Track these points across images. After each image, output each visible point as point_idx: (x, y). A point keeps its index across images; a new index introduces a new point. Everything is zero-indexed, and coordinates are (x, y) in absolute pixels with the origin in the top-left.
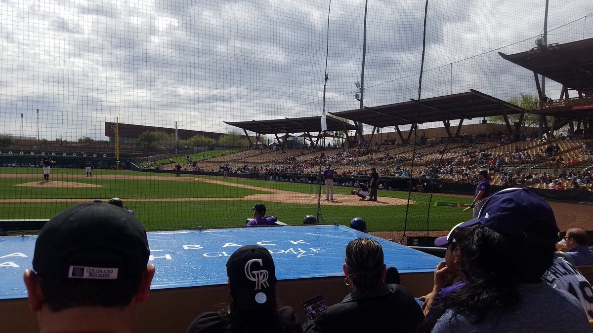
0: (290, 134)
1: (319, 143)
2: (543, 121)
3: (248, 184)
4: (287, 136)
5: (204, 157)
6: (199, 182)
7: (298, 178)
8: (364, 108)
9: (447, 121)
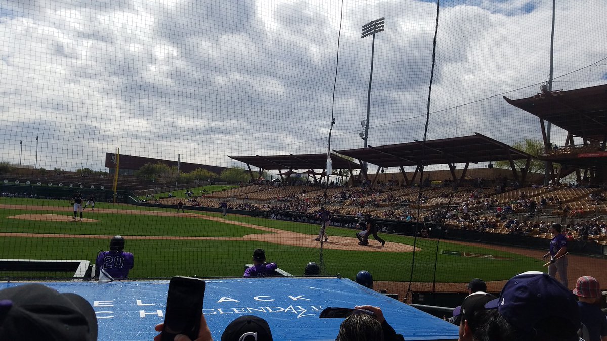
0: (294, 170)
1: (322, 181)
2: (550, 167)
3: (248, 222)
4: (291, 172)
5: (204, 191)
6: (198, 219)
7: (300, 217)
8: (368, 147)
9: (452, 164)
